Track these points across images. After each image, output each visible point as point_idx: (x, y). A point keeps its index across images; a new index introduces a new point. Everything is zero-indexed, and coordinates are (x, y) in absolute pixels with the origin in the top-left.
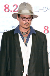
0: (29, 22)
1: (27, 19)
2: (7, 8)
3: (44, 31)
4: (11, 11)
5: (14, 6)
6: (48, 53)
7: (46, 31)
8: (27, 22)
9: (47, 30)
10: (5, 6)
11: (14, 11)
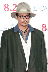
0: (27, 20)
1: (25, 17)
2: (6, 7)
3: (42, 29)
4: (11, 10)
5: (13, 5)
6: (46, 49)
7: (44, 29)
8: (25, 20)
9: (45, 27)
10: (5, 5)
11: (13, 10)
